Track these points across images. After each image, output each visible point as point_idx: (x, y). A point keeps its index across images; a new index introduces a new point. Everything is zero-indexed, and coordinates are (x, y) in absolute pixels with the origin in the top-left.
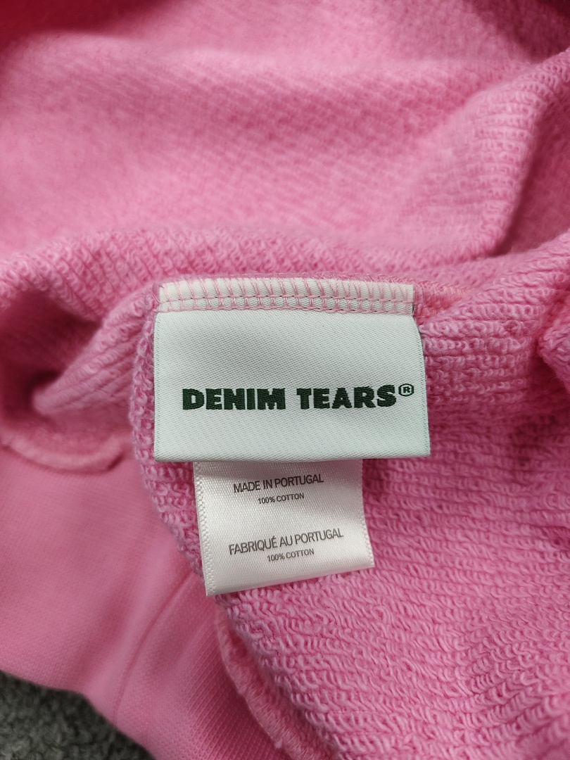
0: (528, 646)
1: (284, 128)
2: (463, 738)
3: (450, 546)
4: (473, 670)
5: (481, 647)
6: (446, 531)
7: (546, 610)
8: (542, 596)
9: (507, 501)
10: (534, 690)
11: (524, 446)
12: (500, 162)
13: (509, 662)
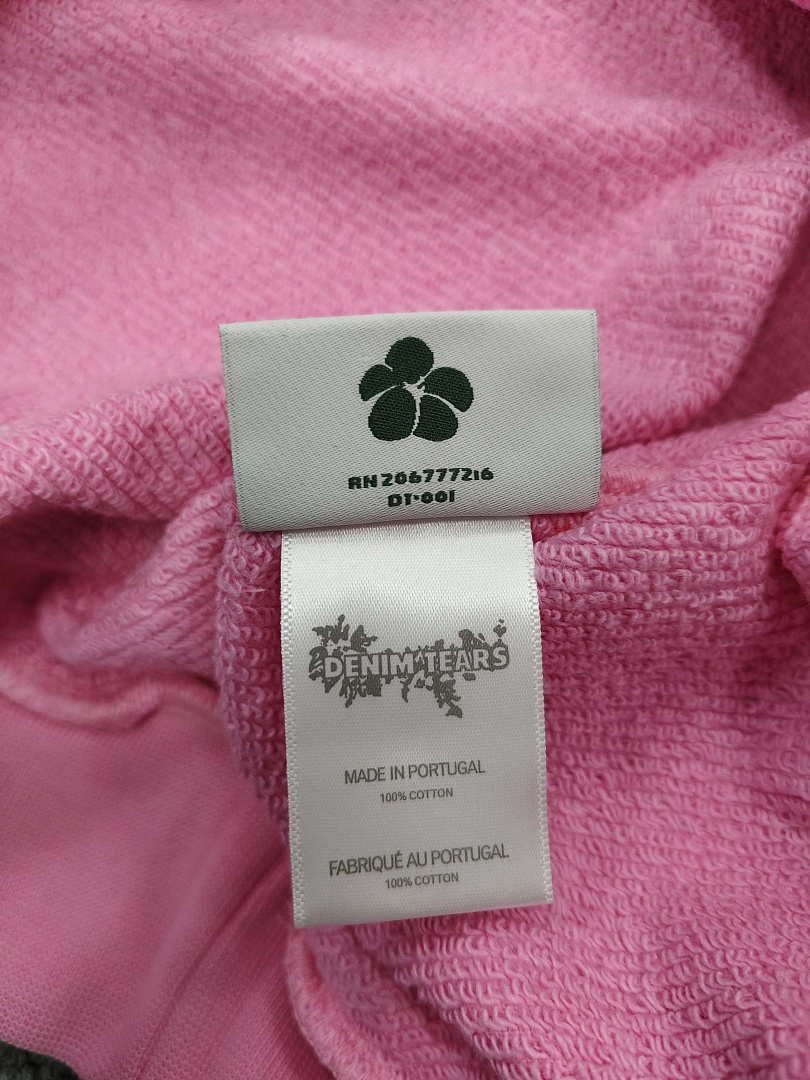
0: (747, 955)
1: (423, 173)
2: (650, 1067)
3: (643, 815)
4: (667, 979)
5: (680, 948)
6: (638, 795)
7: (770, 906)
8: (763, 888)
9: (723, 753)
10: (755, 1017)
11: (752, 683)
12: (743, 277)
13: (719, 973)
